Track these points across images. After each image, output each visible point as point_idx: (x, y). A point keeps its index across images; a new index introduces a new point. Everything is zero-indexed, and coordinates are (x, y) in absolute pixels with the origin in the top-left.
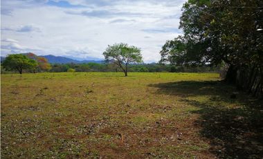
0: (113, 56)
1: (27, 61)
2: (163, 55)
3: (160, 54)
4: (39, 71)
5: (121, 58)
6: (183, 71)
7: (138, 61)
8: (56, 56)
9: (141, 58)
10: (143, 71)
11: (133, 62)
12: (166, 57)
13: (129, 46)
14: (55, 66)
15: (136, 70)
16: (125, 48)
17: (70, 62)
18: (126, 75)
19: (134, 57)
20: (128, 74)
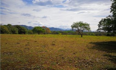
0: (76, 27)
1: (41, 29)
2: (99, 26)
3: (98, 26)
4: (48, 34)
5: (80, 28)
6: (114, 36)
7: (88, 30)
8: (55, 28)
9: (90, 28)
10: (92, 35)
11: (85, 31)
12: (101, 27)
13: (84, 23)
14: (54, 32)
15: (89, 35)
16: (82, 24)
17: (60, 30)
18: (82, 37)
19: (86, 28)
20: (83, 36)
